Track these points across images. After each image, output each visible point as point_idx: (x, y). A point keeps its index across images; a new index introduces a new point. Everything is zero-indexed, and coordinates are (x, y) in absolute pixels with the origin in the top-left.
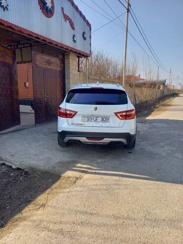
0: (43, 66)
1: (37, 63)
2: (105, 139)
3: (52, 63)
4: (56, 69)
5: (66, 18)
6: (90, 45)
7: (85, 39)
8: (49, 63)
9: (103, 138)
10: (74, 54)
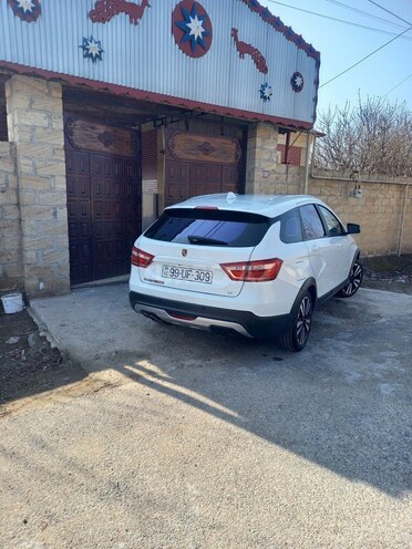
0: (192, 157)
1: (177, 151)
2: (199, 318)
3: (214, 150)
4: (222, 161)
5: (243, 49)
6: (316, 100)
7: (297, 89)
8: (206, 150)
9: (195, 317)
10: (268, 127)
